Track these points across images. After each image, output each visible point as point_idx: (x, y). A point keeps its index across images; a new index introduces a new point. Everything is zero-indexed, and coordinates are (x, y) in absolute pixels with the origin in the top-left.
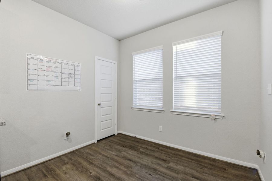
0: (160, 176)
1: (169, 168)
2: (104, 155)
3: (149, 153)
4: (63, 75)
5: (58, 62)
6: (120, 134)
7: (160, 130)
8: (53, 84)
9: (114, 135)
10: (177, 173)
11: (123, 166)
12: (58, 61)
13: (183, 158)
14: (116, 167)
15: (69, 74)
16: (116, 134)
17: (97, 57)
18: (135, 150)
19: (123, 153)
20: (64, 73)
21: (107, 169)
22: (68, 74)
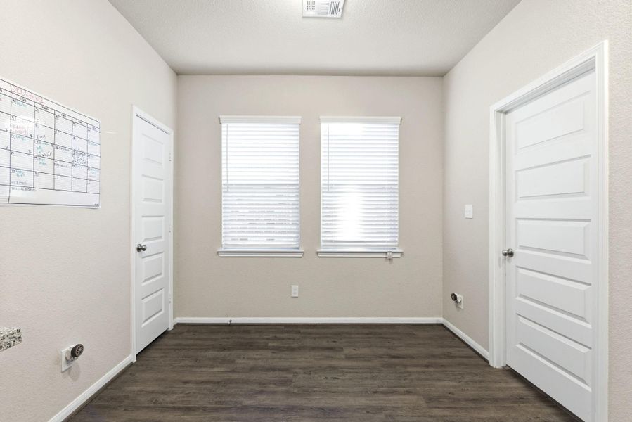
0: (352, 375)
1: (348, 358)
2: (198, 383)
3: (292, 345)
4: (60, 155)
5: (45, 108)
6: (178, 324)
7: (293, 295)
8: (30, 184)
9: (166, 332)
10: (369, 361)
11: (271, 386)
12: (47, 104)
13: (353, 336)
14: (261, 392)
15: (74, 152)
16: (171, 328)
17: (136, 110)
18: (259, 348)
19: (240, 361)
20: (61, 147)
21: (243, 404)
22: (70, 151)
